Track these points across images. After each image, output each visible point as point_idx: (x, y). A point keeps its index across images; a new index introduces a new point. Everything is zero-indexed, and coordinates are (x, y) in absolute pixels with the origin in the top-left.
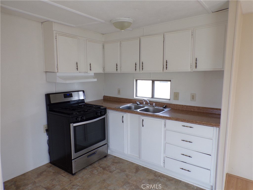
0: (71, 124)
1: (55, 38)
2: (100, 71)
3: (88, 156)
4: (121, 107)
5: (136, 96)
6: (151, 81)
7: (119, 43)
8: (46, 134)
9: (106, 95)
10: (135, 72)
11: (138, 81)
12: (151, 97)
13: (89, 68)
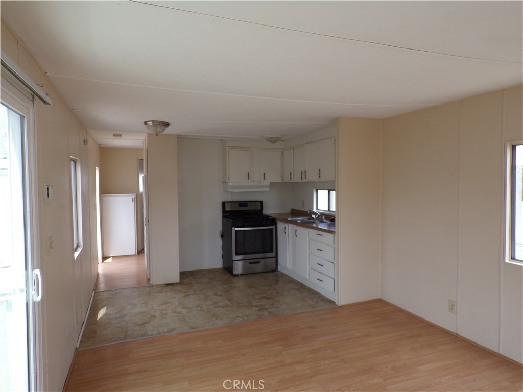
0: (233, 228)
1: (227, 152)
2: (278, 180)
3: (250, 263)
4: (289, 219)
5: (317, 209)
6: (327, 191)
7: (292, 150)
8: (221, 239)
9: (294, 208)
10: (302, 181)
11: (319, 191)
12: (327, 210)
13: (263, 177)
